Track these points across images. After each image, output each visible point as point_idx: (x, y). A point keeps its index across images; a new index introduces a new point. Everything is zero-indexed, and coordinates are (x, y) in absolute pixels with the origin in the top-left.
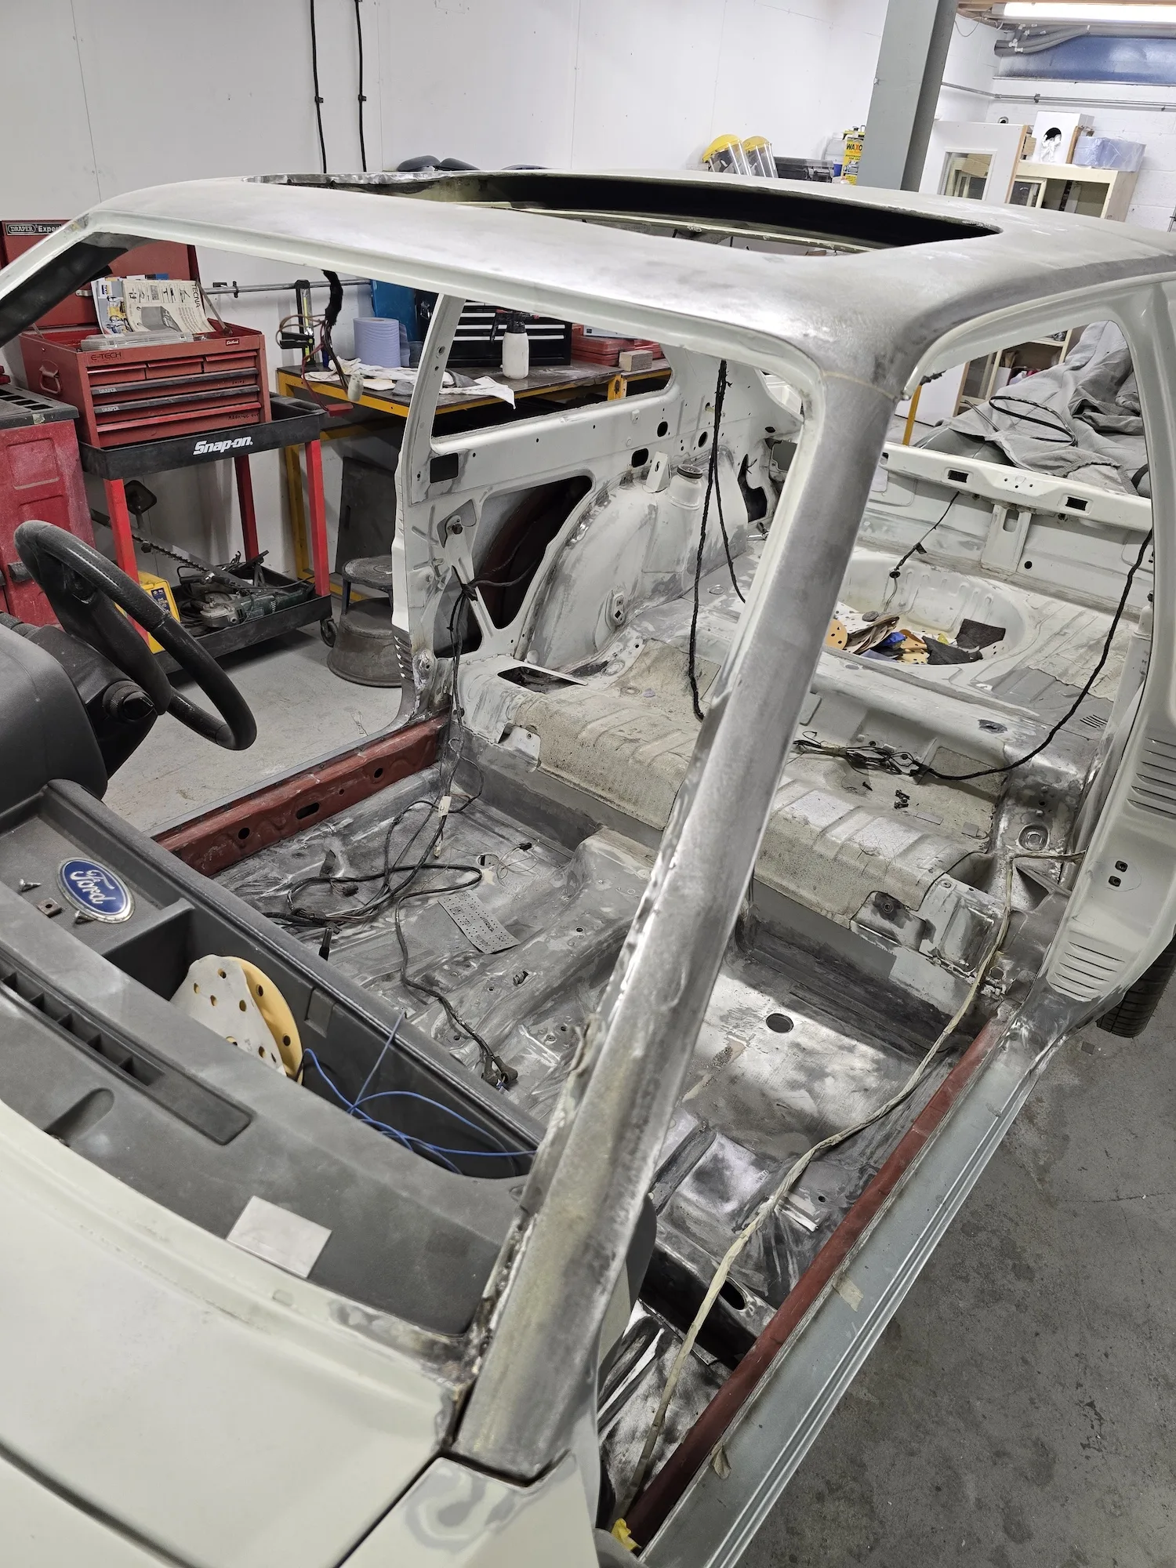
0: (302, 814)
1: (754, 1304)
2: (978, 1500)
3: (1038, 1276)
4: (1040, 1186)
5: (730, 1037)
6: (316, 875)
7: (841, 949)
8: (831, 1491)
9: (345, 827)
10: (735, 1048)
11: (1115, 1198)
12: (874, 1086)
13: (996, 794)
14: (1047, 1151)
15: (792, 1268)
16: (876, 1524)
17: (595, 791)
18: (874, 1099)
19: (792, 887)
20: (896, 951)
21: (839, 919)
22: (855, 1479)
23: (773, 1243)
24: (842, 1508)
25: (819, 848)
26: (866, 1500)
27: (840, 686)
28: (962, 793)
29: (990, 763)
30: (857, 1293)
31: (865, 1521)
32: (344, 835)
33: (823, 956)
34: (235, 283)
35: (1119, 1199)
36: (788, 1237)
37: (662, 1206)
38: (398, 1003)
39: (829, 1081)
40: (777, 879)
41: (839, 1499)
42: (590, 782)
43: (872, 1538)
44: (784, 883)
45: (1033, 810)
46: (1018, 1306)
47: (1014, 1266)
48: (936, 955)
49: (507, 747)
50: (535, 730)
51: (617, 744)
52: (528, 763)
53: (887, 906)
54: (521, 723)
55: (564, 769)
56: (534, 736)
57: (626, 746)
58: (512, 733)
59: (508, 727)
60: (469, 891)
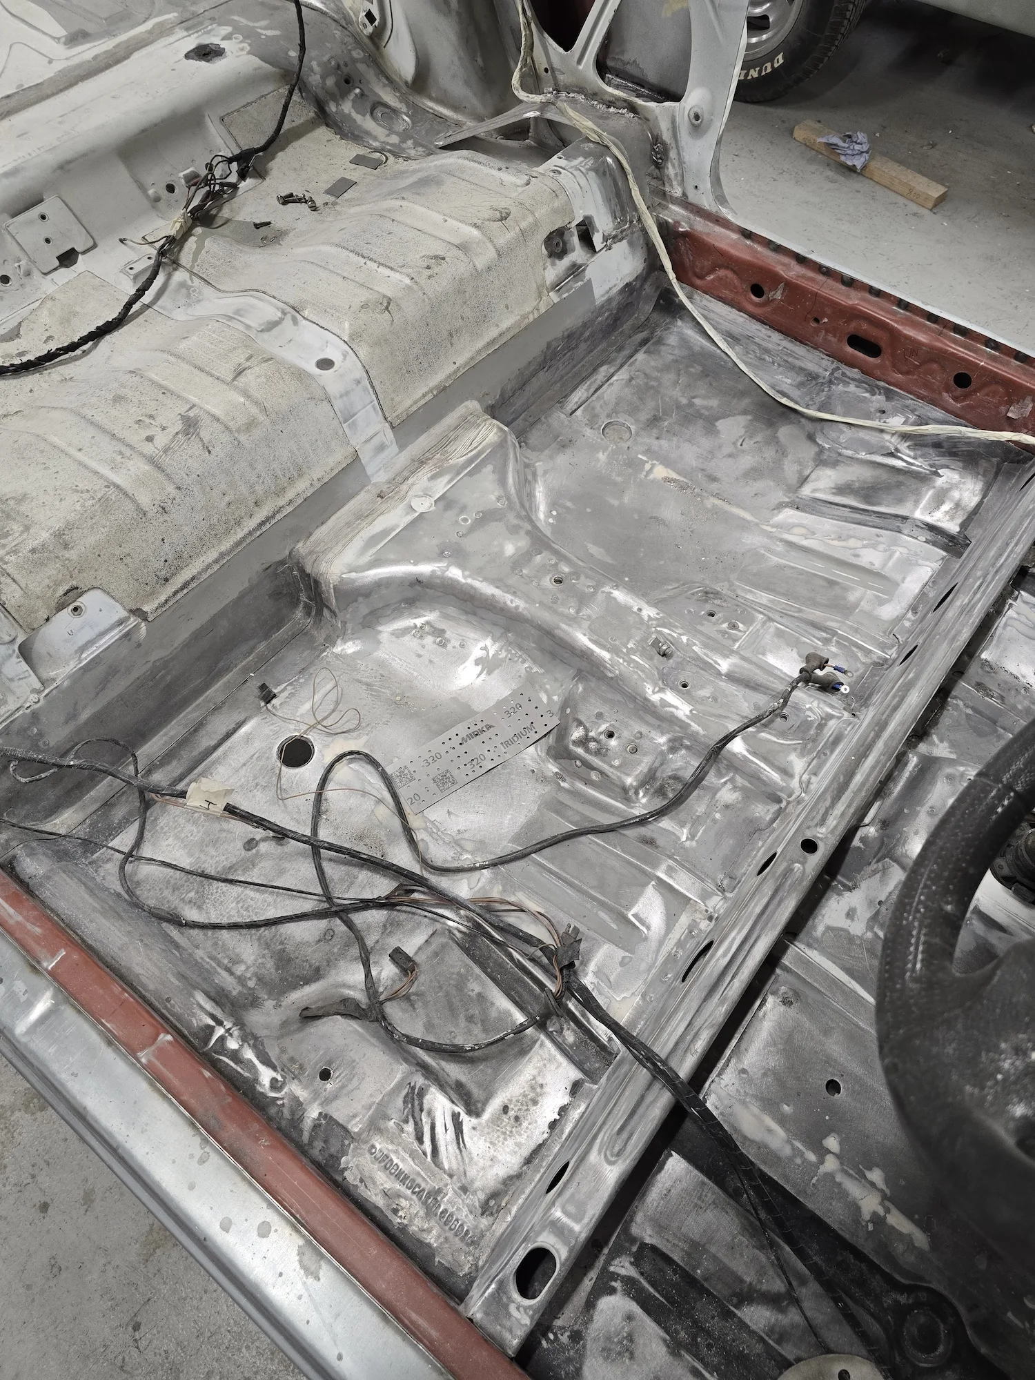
17: (246, 530)
20: (589, 274)
21: (542, 307)
28: (296, 143)
33: (549, 358)
40: (480, 344)
42: (227, 532)
45: (352, 96)
48: (605, 239)
49: (61, 673)
50: (75, 592)
51: (194, 447)
52: (127, 635)
53: (556, 244)
54: (43, 614)
55: (178, 569)
56: (83, 601)
57: (205, 434)
58: (39, 647)
59: (25, 652)
60: (389, 770)
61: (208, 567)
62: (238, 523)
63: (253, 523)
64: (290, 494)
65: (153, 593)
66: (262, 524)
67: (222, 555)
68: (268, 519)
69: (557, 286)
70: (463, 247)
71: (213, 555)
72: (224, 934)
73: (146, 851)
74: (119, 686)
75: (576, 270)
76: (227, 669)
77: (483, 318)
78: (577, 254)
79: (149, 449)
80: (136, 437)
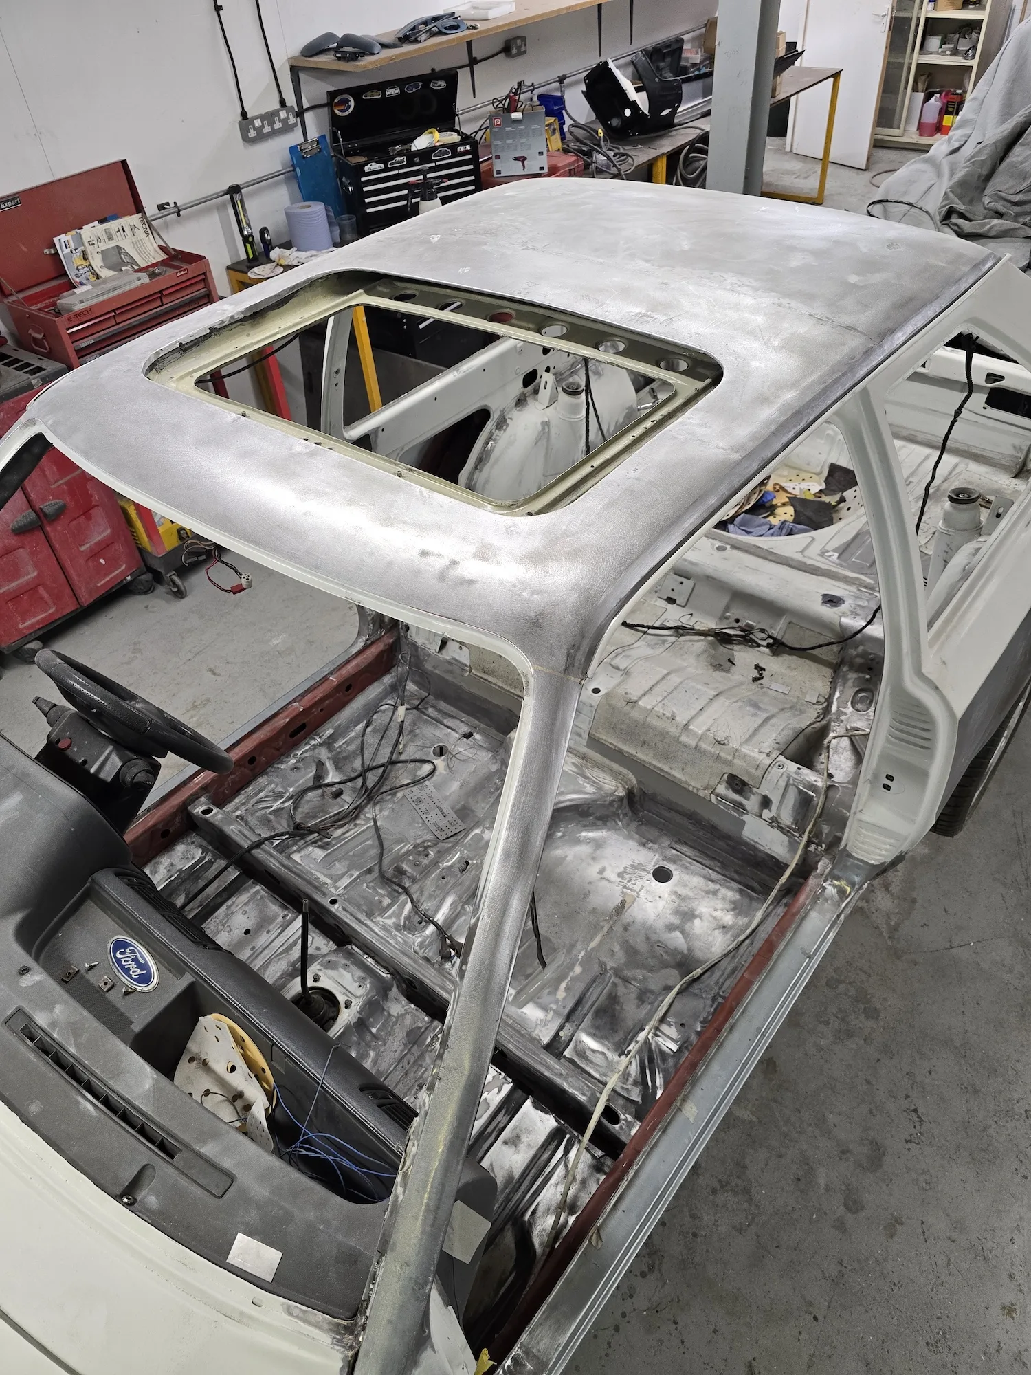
0: (293, 735)
1: (626, 1120)
2: (826, 1185)
3: (882, 1015)
4: (889, 943)
5: (625, 890)
6: (310, 784)
7: (706, 814)
8: (722, 1186)
9: (329, 737)
10: (628, 900)
11: (948, 946)
12: (730, 923)
13: (835, 662)
14: (897, 913)
15: (659, 1081)
16: (753, 1207)
18: (729, 935)
19: (666, 768)
20: (745, 818)
21: (702, 793)
22: (738, 1177)
23: (647, 1064)
24: (729, 1198)
25: (684, 739)
26: (747, 1191)
27: (710, 572)
28: (807, 661)
29: (830, 635)
30: (694, 1109)
31: (746, 1205)
32: (329, 743)
33: (692, 817)
34: (175, 204)
35: (952, 948)
36: (657, 1058)
37: (570, 1041)
38: (378, 893)
39: (697, 922)
40: (655, 763)
41: (728, 1192)
43: (750, 1217)
44: (660, 766)
45: (862, 675)
46: (865, 1040)
47: (865, 1009)
48: (774, 820)
53: (737, 784)
56: (464, 648)
65: (478, 670)
69: (720, 798)
70: (687, 728)
75: (739, 807)
77: (666, 757)
78: (749, 803)
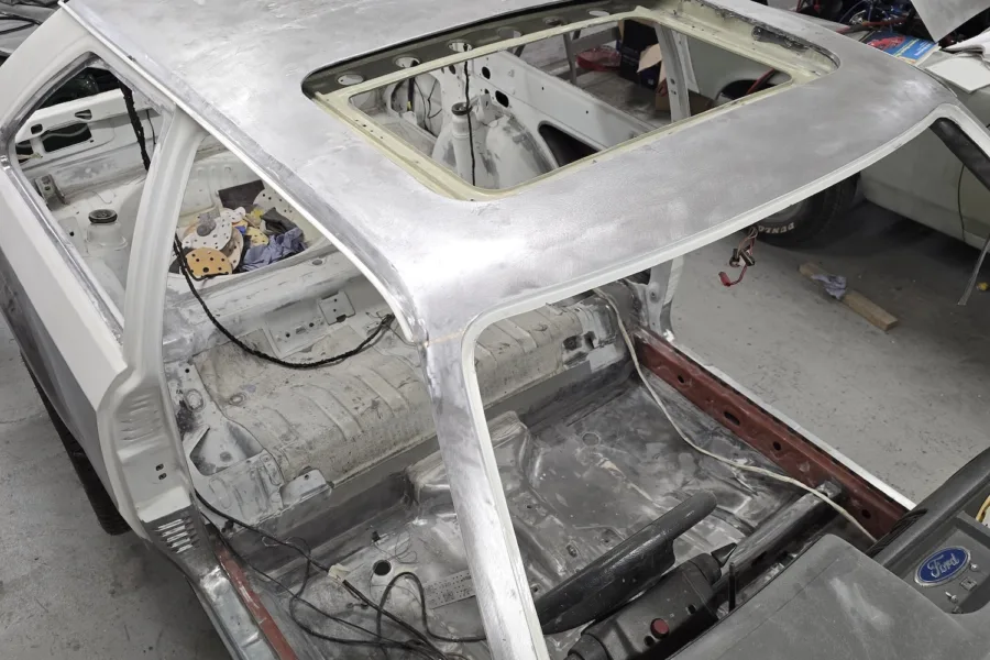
17: (387, 456)
19: (530, 380)
20: (588, 358)
21: (559, 372)
25: (527, 349)
40: (521, 385)
42: (378, 455)
44: (525, 383)
48: (600, 342)
49: (293, 502)
50: (309, 469)
51: (374, 415)
52: (323, 493)
53: (571, 343)
54: (293, 476)
55: (353, 467)
56: (311, 473)
57: (380, 410)
58: (287, 490)
59: (282, 491)
60: (424, 585)
61: (366, 469)
62: (384, 451)
63: (390, 452)
64: (411, 442)
65: (339, 477)
66: (395, 453)
67: (373, 464)
68: (398, 452)
69: (569, 362)
70: (520, 342)
71: (369, 464)
72: (328, 642)
73: (303, 597)
74: (312, 516)
75: (581, 356)
76: (361, 521)
77: (525, 373)
78: (583, 348)
79: (355, 413)
80: (351, 407)
